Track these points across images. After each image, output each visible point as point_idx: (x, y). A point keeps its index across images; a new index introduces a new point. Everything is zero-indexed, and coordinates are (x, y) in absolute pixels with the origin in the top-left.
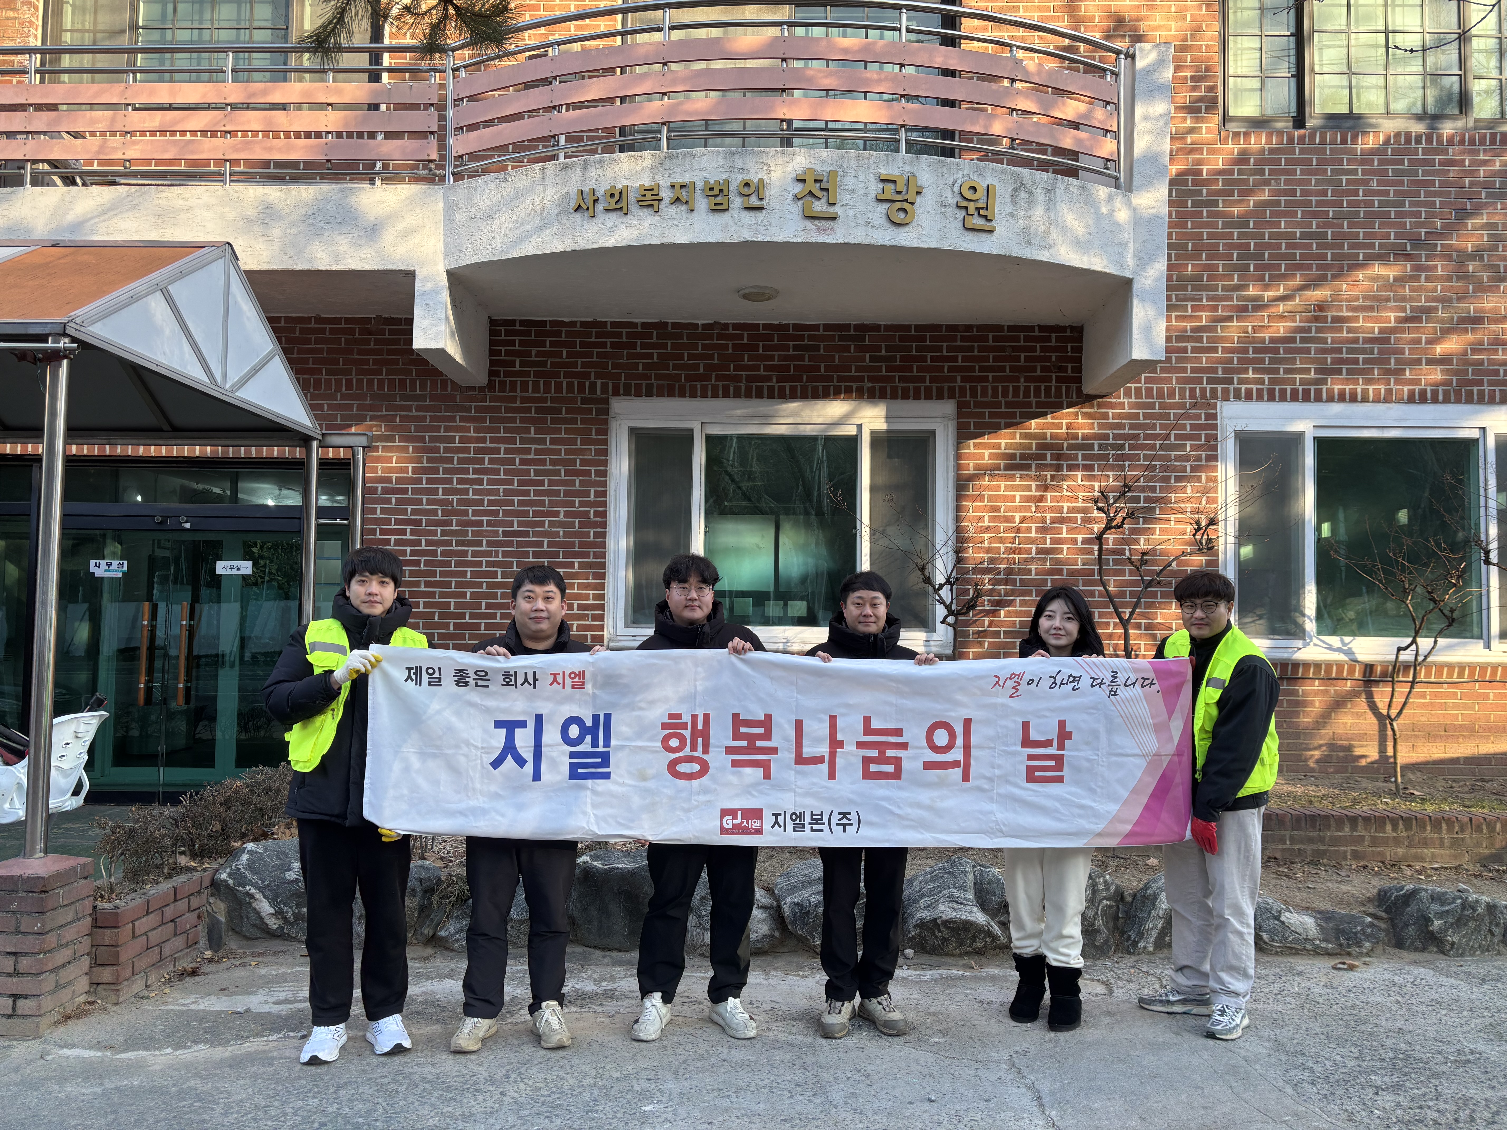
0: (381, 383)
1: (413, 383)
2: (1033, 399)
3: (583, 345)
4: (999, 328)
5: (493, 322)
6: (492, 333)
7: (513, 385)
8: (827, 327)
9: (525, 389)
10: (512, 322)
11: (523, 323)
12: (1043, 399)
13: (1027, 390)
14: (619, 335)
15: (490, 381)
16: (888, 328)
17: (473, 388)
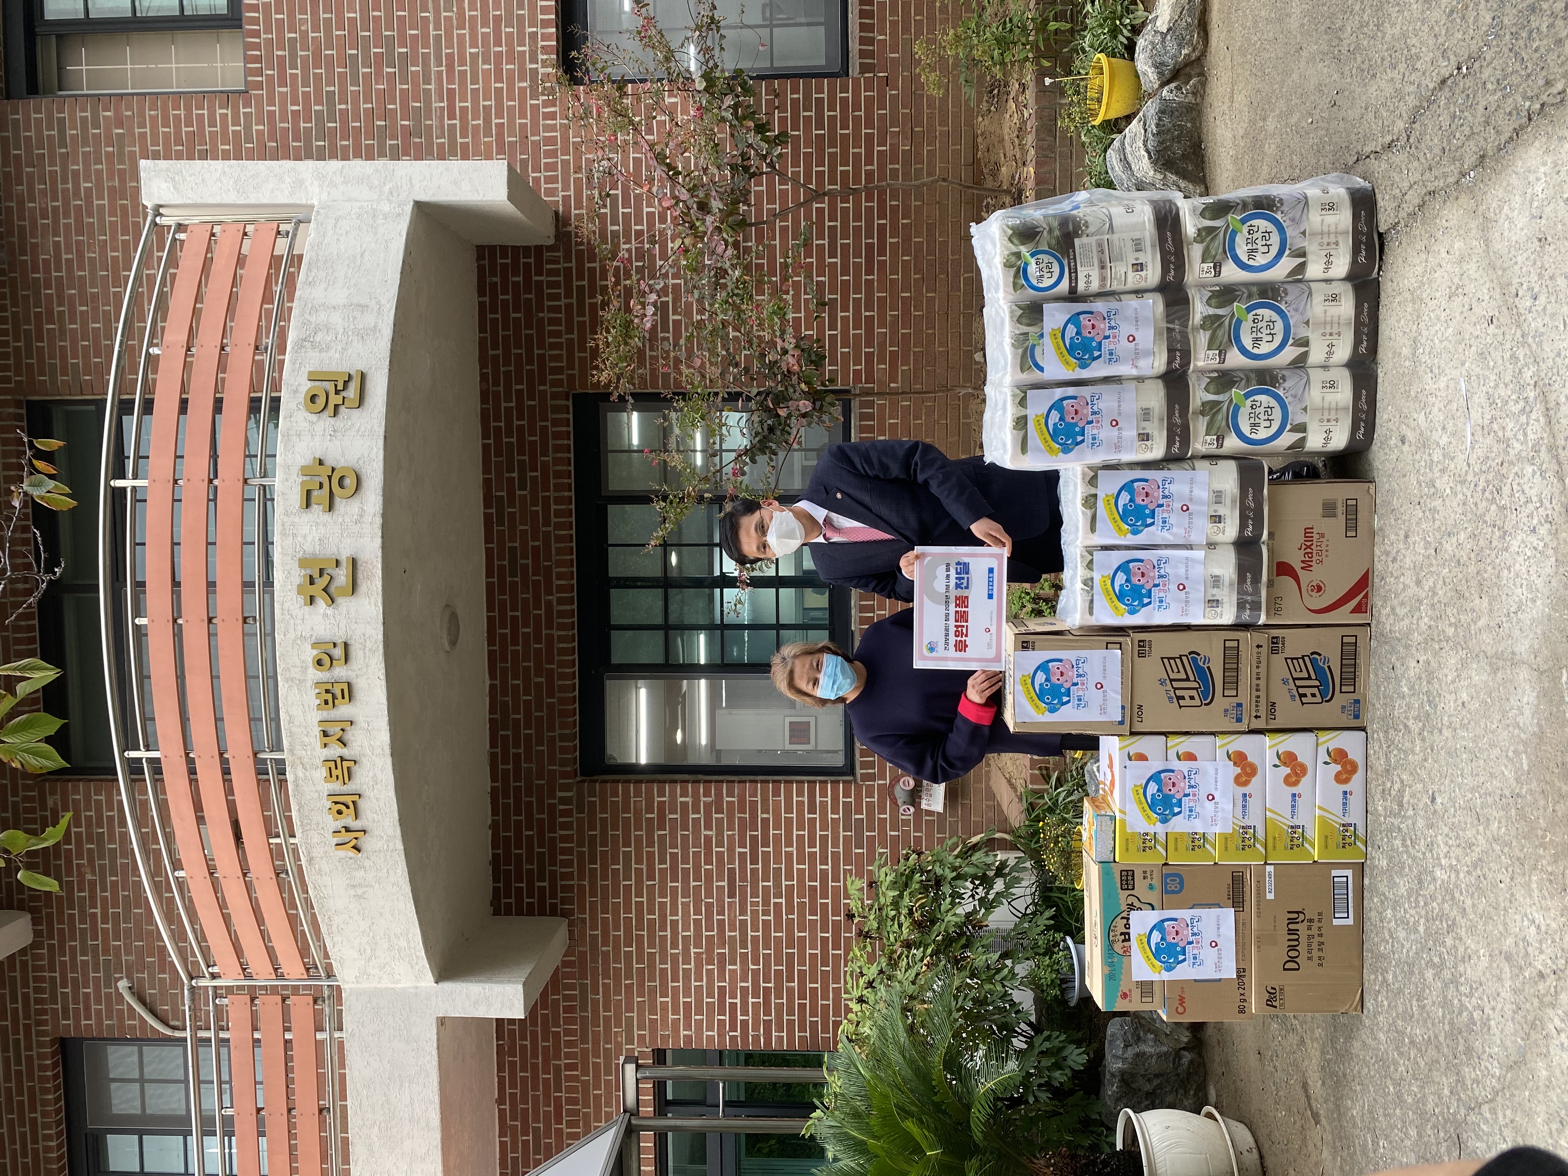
0: (568, 1032)
1: (566, 998)
2: (562, 302)
3: (518, 813)
4: (482, 343)
5: (497, 913)
6: (508, 913)
7: (565, 889)
8: (488, 539)
9: (570, 876)
10: (496, 890)
11: (496, 879)
12: (562, 291)
13: (551, 309)
14: (506, 772)
15: (563, 915)
16: (486, 469)
17: (571, 932)
